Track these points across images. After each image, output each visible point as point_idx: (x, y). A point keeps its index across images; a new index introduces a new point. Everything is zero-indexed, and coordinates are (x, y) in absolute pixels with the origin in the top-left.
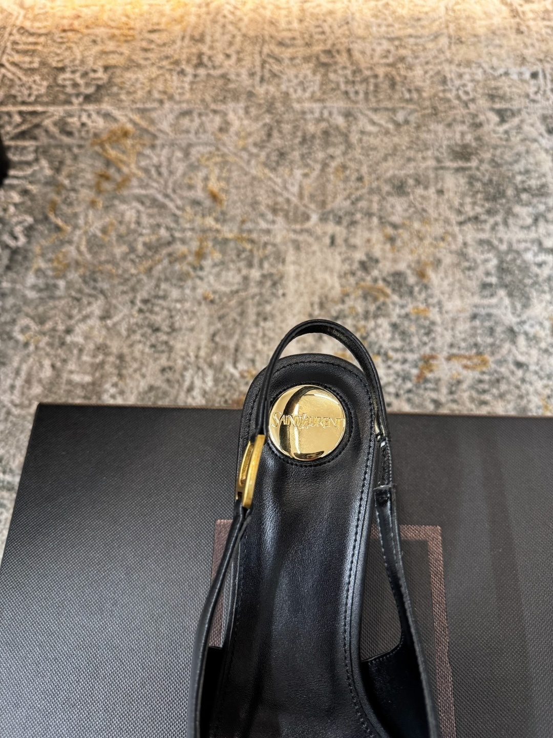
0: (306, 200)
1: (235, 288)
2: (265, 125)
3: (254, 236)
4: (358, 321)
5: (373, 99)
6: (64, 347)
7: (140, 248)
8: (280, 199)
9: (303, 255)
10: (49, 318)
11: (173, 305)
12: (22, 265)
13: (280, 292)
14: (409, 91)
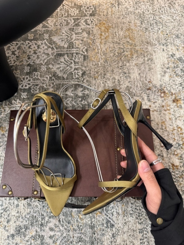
0: (155, 40)
1: (142, 62)
2: (140, 21)
3: (144, 49)
4: (173, 69)
5: (166, 13)
6: (105, 78)
7: (116, 53)
8: (148, 40)
9: (157, 53)
10: (99, 72)
11: (128, 67)
12: (88, 59)
13: (153, 62)
14: (175, 11)
